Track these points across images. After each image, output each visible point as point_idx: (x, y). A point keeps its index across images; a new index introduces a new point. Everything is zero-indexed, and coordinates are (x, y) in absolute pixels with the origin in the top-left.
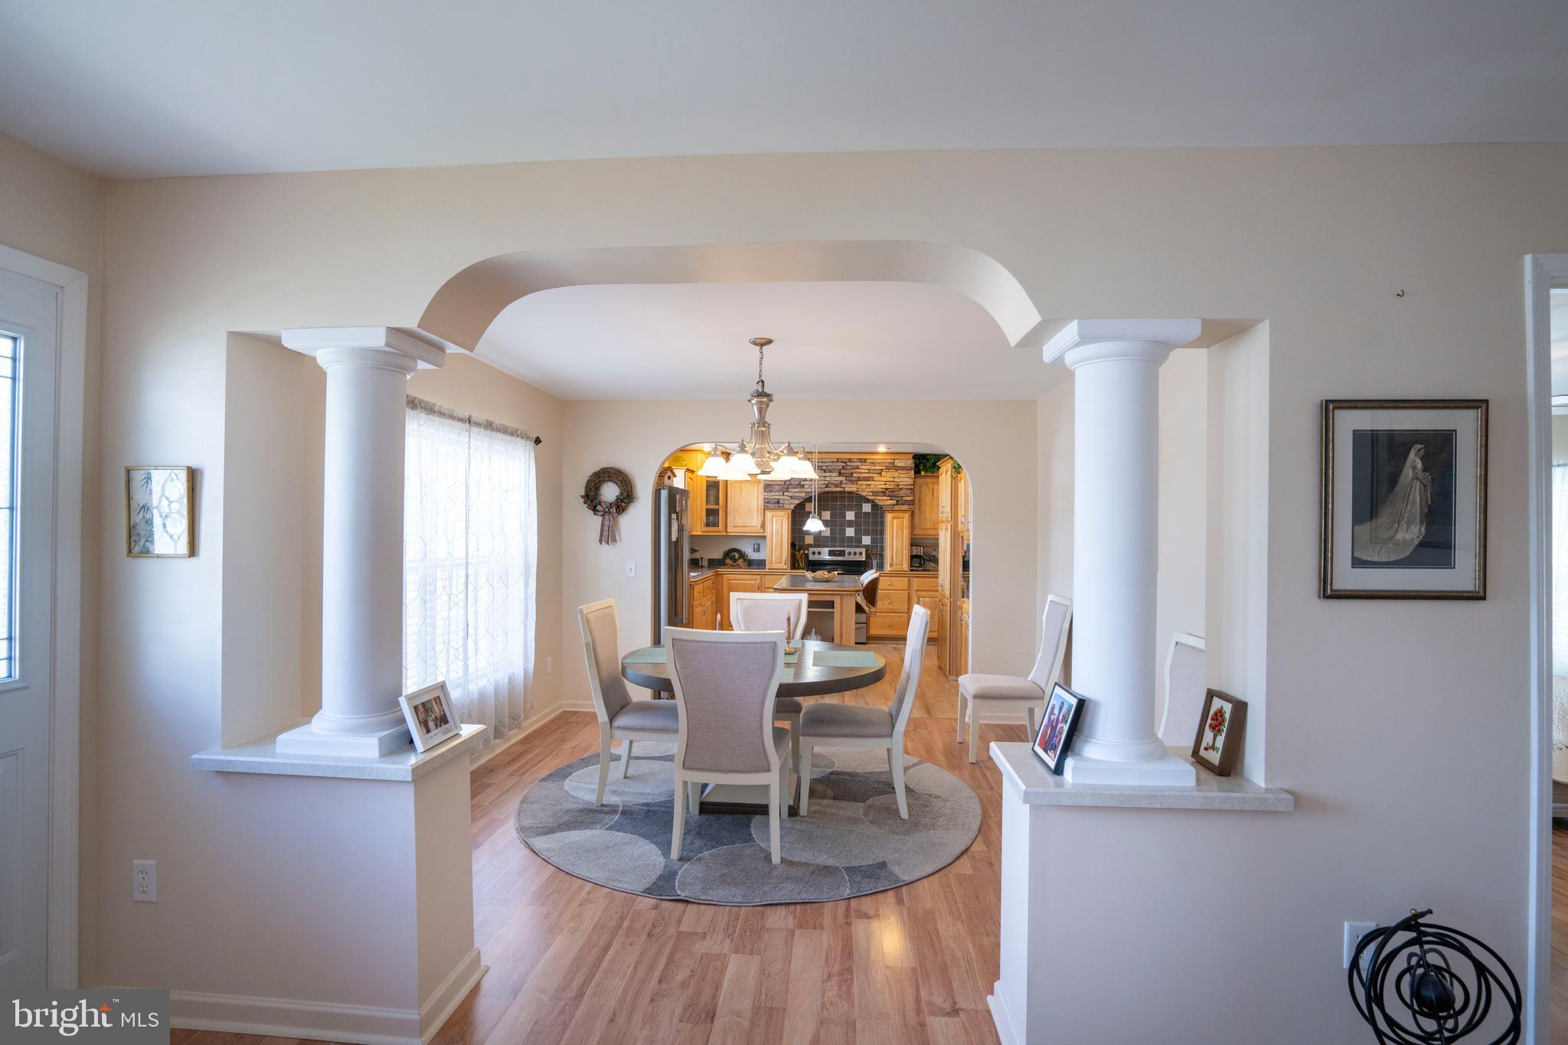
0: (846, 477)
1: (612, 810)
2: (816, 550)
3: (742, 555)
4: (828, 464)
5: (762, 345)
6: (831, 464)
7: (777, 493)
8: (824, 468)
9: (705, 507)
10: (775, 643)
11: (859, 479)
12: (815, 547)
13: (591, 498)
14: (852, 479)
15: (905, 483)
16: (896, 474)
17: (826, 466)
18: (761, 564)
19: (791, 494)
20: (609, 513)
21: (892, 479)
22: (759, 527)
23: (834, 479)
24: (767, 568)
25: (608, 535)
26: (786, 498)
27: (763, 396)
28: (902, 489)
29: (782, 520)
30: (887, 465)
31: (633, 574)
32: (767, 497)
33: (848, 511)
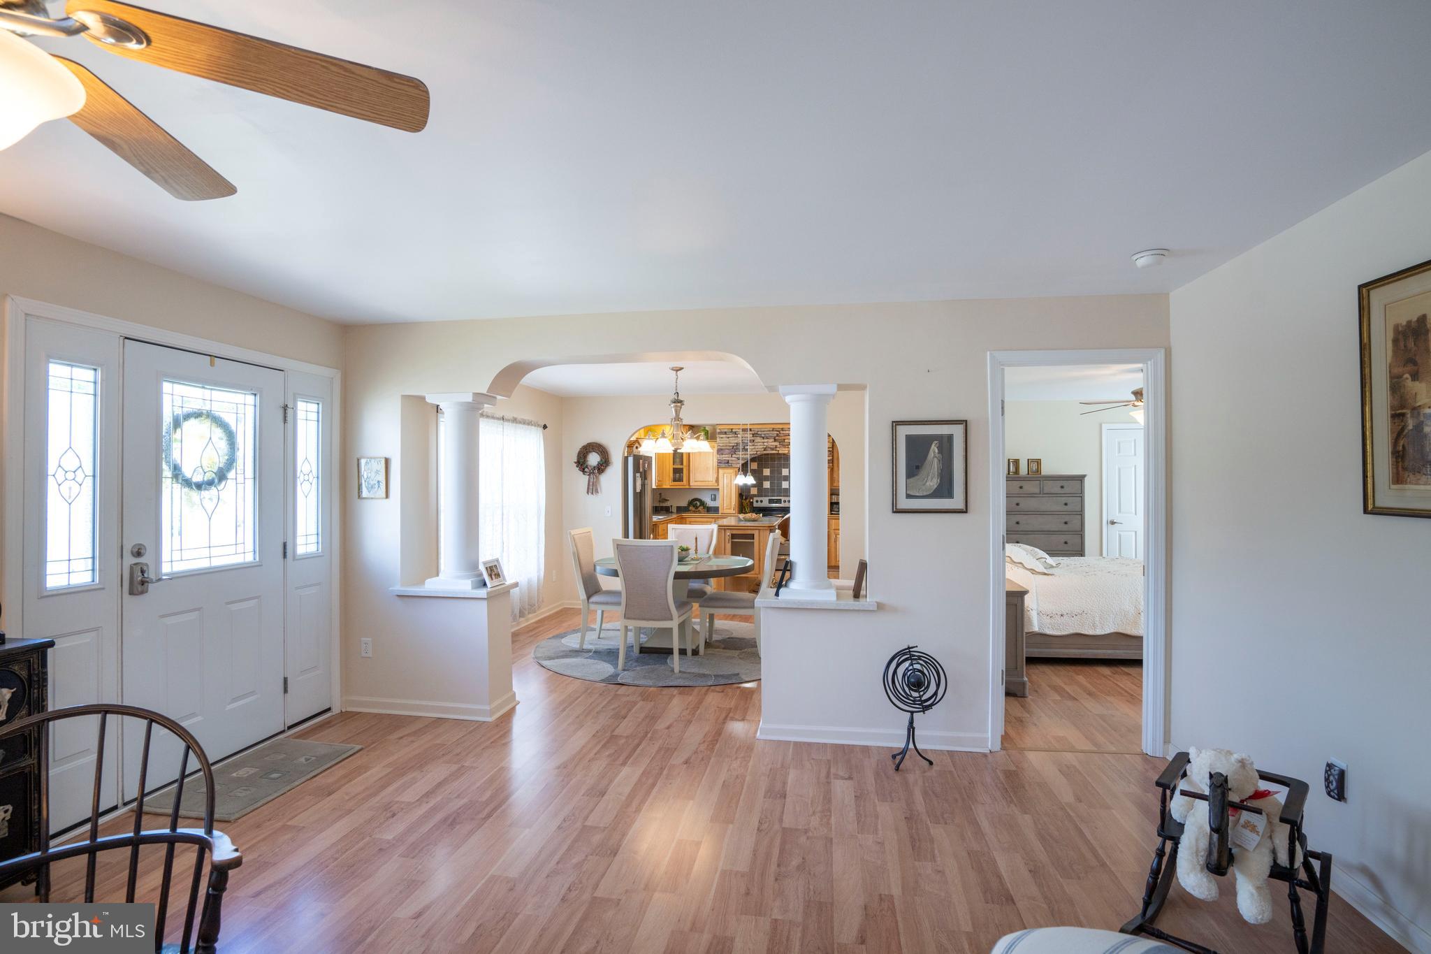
0: (779, 442)
1: (589, 651)
2: (759, 499)
3: (702, 503)
4: (766, 432)
5: (677, 371)
6: (768, 432)
7: (727, 455)
8: (763, 436)
9: (672, 467)
10: (672, 546)
13: (581, 463)
14: (784, 444)
17: (765, 434)
18: (716, 510)
19: (738, 456)
20: (593, 473)
22: (714, 481)
23: (771, 444)
24: (719, 512)
25: (593, 488)
26: (735, 458)
27: (678, 402)
29: (731, 476)
31: (609, 515)
32: (719, 458)
33: (784, 468)
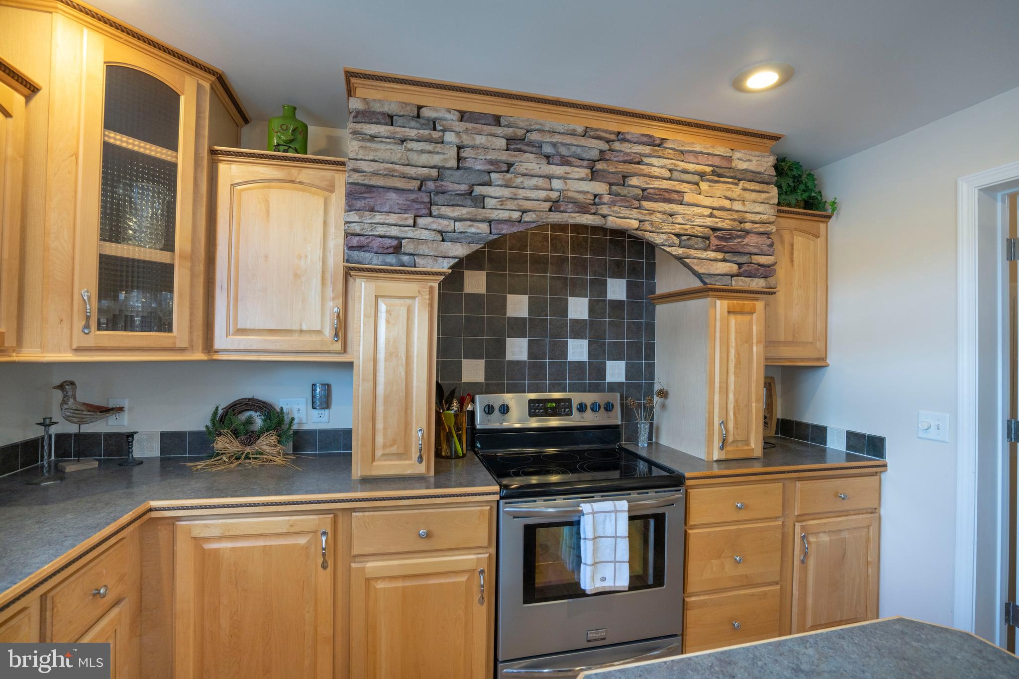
0: (611, 184)
2: (494, 400)
3: (274, 421)
4: (557, 138)
6: (568, 140)
7: (393, 218)
8: (547, 149)
11: (646, 195)
12: (488, 392)
14: (626, 193)
15: (757, 218)
16: (736, 191)
17: (554, 145)
18: (335, 451)
19: (443, 224)
21: (727, 204)
22: (328, 332)
24: (358, 470)
26: (425, 235)
28: (747, 232)
29: (409, 311)
30: (717, 161)
32: (357, 228)
33: (573, 295)
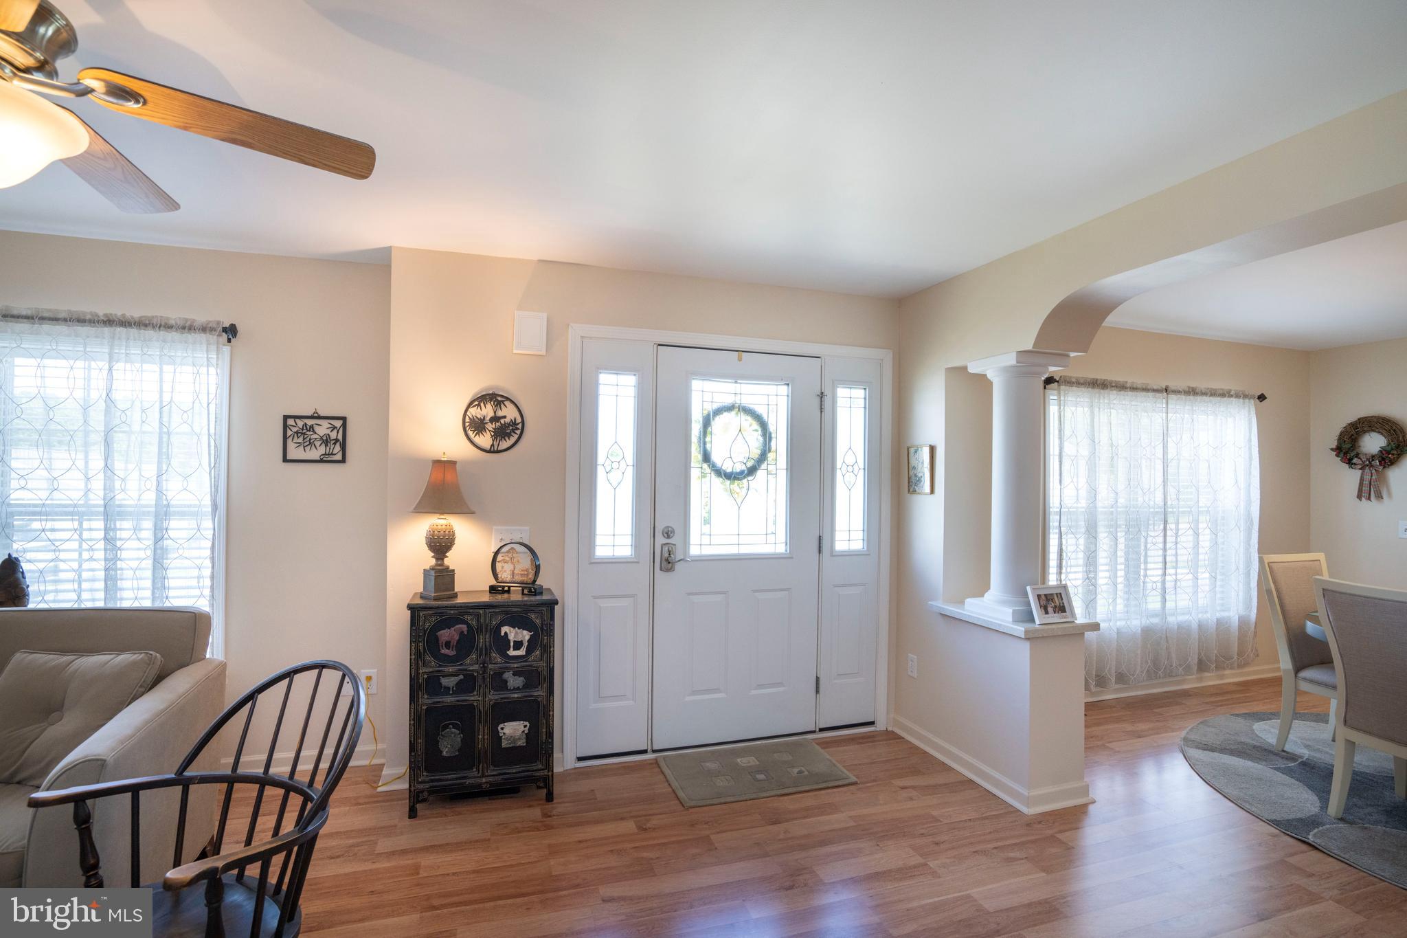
1: (1292, 757)
13: (1346, 451)
20: (1372, 467)
25: (1371, 491)
